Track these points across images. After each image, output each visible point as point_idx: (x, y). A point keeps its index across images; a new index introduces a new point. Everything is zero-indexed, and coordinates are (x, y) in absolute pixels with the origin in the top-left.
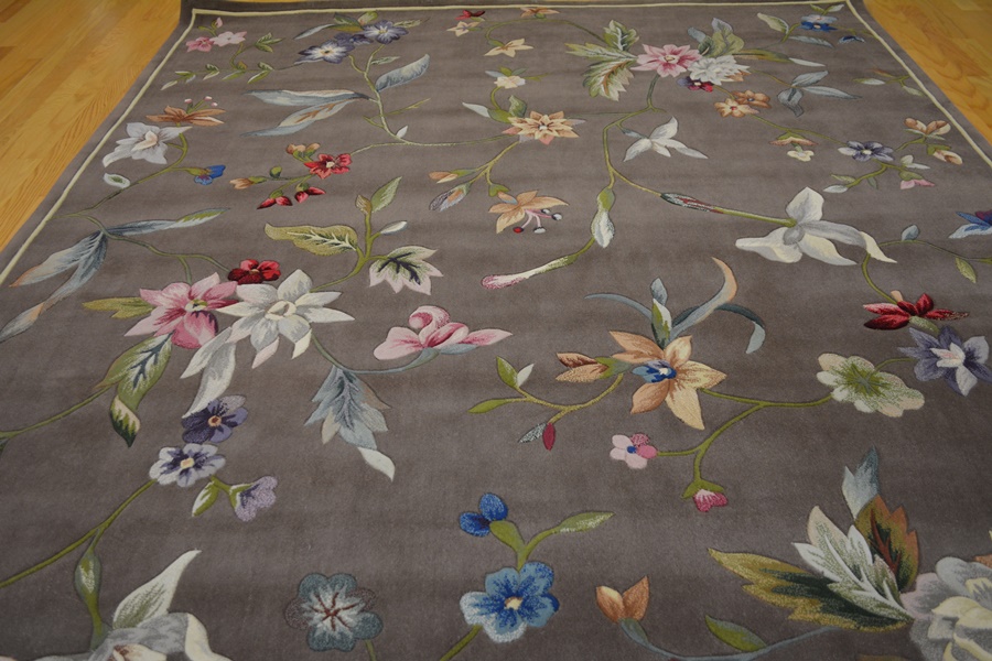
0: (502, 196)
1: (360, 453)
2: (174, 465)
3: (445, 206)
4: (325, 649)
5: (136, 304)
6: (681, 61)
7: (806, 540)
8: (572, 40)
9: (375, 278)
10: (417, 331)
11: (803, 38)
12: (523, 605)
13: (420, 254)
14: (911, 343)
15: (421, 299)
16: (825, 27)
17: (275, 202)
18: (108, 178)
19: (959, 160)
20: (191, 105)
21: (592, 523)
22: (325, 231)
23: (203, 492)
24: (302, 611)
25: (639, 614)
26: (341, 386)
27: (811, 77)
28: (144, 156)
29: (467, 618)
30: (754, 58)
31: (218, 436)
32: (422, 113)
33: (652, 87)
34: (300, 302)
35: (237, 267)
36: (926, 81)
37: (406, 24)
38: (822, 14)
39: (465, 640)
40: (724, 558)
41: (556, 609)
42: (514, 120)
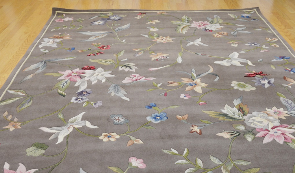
0: (152, 53)
1: (121, 97)
2: (77, 99)
3: (137, 55)
5: (58, 74)
6: (204, 25)
7: (223, 109)
8: (172, 20)
9: (120, 69)
10: (133, 78)
11: (241, 20)
12: (160, 118)
13: (131, 65)
14: (255, 79)
15: (133, 72)
16: (248, 17)
17: (91, 55)
18: (41, 50)
19: (278, 46)
20: (61, 35)
21: (175, 107)
22: (106, 60)
23: (85, 103)
24: (111, 119)
25: (186, 119)
26: (115, 87)
27: (241, 29)
28: (51, 45)
29: (148, 120)
30: (225, 24)
31: (86, 95)
32: (129, 37)
33: (195, 31)
34: (101, 73)
35: (84, 67)
36: (274, 29)
37: (122, 16)
38: (247, 14)
39: (148, 123)
40: (205, 112)
41: (167, 118)
42: (156, 38)
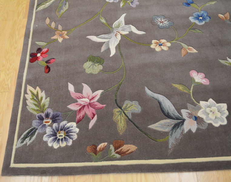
4: (163, 28)
12: (203, 18)
21: (213, 3)
24: (155, 22)
25: (228, 19)
29: (191, 21)
39: (193, 25)
41: (210, 19)
